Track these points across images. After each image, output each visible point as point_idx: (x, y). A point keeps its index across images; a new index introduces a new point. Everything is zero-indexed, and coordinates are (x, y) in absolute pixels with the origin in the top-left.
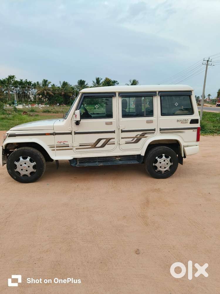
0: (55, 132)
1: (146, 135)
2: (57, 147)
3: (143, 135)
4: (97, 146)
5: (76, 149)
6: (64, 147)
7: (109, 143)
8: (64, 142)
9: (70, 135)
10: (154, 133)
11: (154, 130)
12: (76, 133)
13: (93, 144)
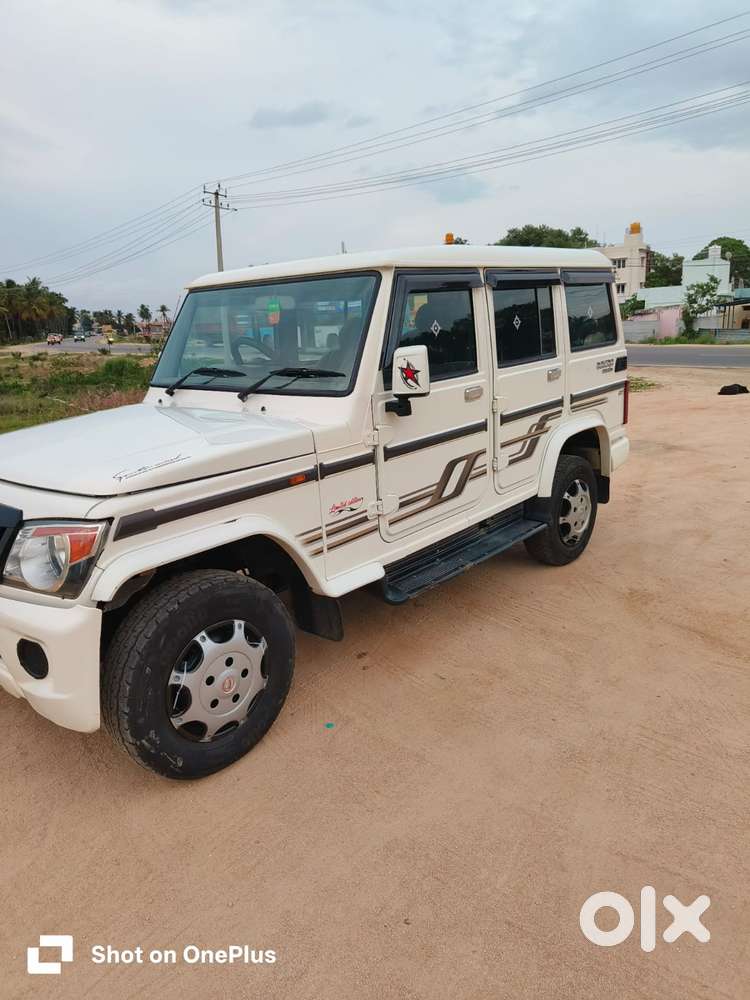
0: (321, 465)
1: (548, 424)
2: (329, 535)
3: (541, 427)
4: (446, 493)
5: (390, 524)
6: (352, 527)
7: (473, 472)
8: (351, 503)
9: (370, 467)
10: (560, 412)
11: (560, 403)
12: (390, 453)
13: (435, 487)
